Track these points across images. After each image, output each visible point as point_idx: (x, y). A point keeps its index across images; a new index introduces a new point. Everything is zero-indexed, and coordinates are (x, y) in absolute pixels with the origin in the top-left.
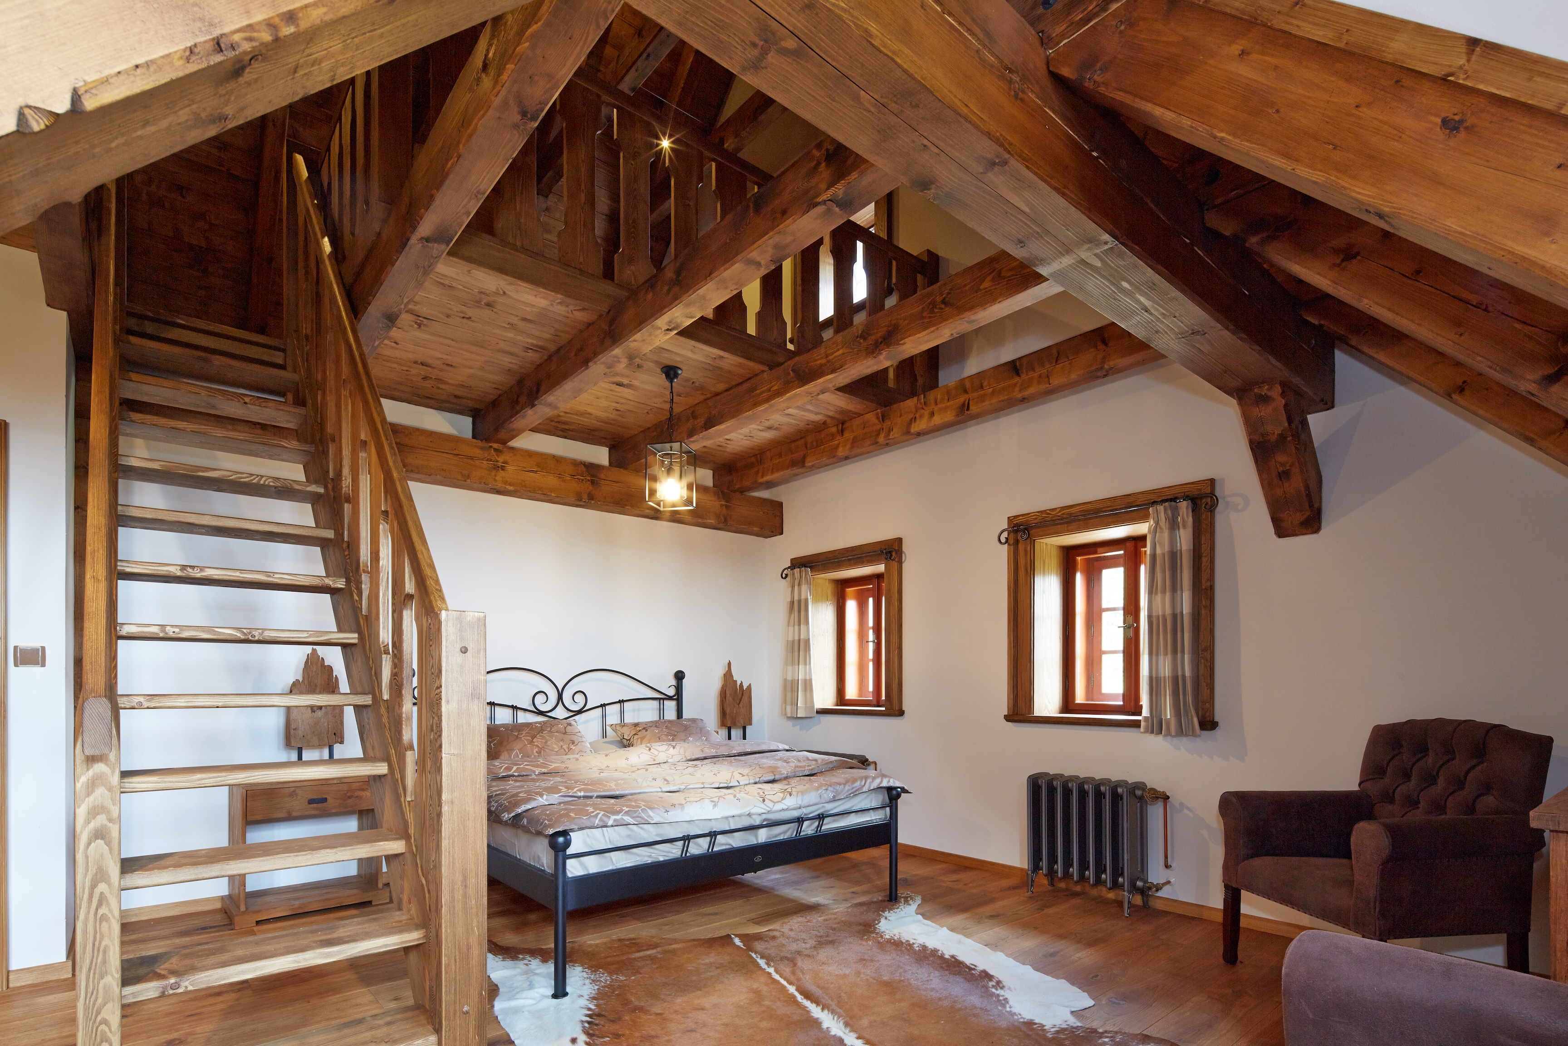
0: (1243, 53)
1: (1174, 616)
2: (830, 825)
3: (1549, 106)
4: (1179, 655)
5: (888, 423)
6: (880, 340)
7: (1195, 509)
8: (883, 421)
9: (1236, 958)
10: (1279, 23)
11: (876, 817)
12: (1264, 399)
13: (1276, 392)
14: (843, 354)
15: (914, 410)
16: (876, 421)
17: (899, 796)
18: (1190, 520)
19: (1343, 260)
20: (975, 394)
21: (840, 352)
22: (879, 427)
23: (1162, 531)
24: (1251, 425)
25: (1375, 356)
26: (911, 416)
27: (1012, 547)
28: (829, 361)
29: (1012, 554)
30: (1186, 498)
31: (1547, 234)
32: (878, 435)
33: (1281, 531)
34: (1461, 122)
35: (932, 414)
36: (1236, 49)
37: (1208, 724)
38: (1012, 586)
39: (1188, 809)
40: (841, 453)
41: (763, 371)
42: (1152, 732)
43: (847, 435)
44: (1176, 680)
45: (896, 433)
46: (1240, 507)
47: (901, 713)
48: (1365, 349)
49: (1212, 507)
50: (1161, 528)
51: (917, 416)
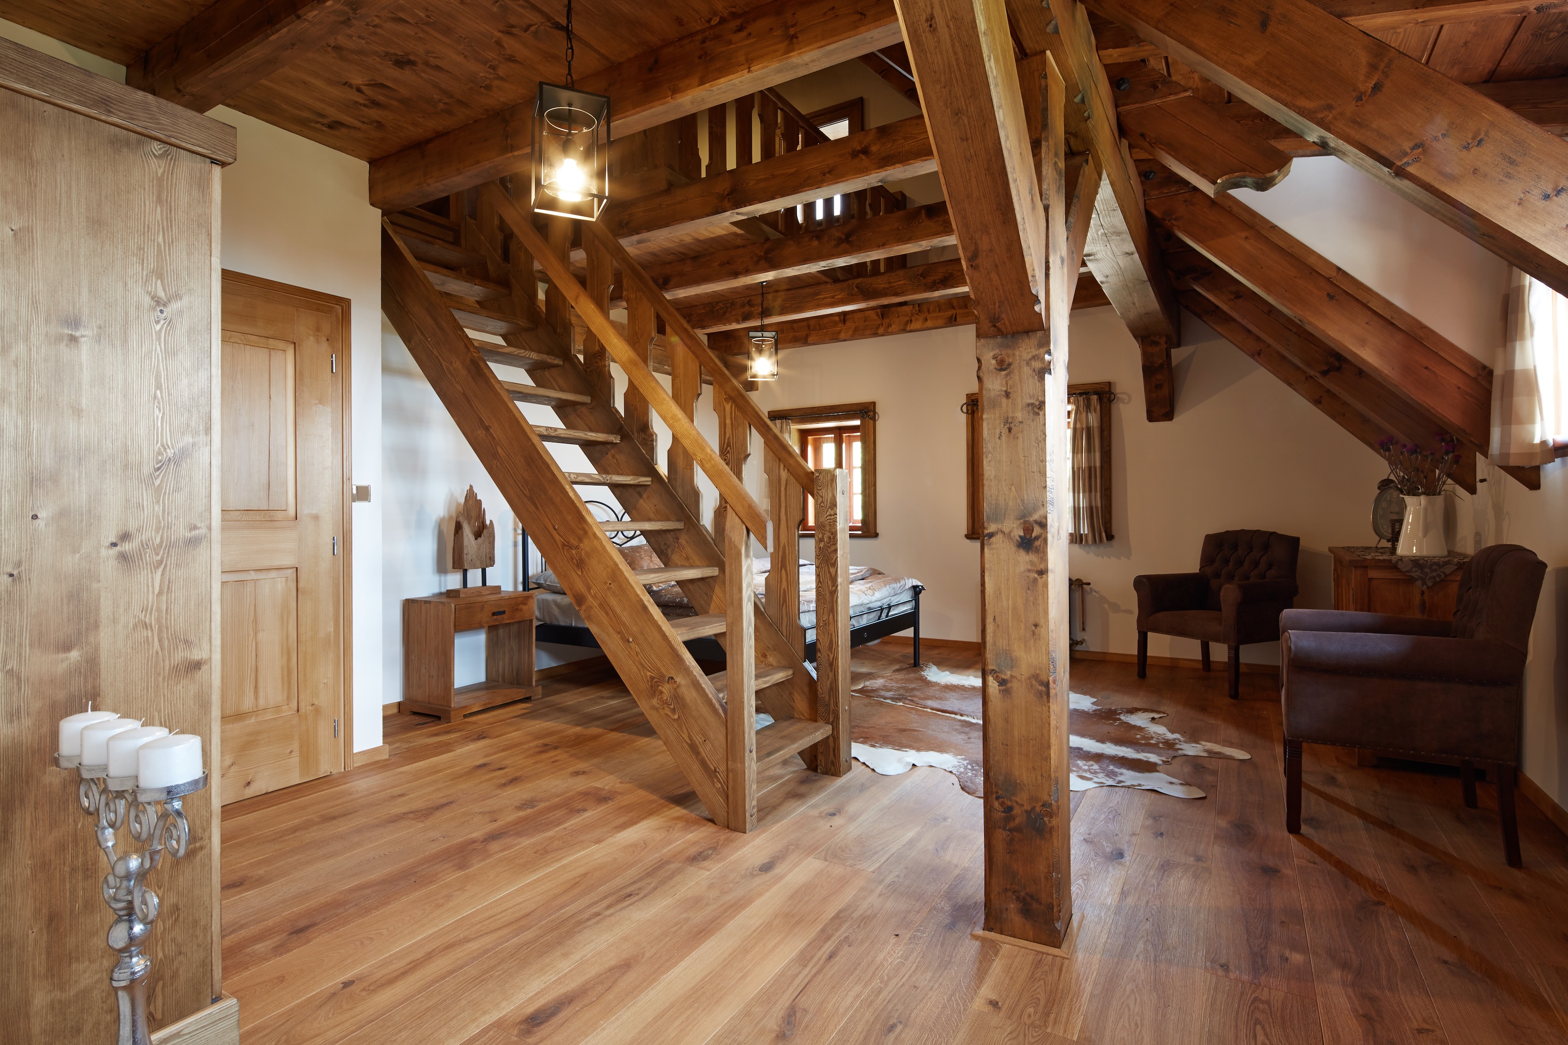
0: (1246, 238)
1: (1090, 468)
2: (894, 612)
3: (1364, 301)
4: (1093, 493)
5: (886, 321)
6: (937, 281)
7: (1100, 399)
8: (883, 318)
9: (1145, 674)
10: (1264, 232)
11: (907, 608)
12: (1155, 343)
13: (1163, 340)
14: (905, 284)
15: (910, 314)
16: (876, 317)
17: (920, 592)
18: (1098, 408)
19: (1235, 298)
20: (962, 311)
21: (902, 282)
22: (880, 322)
23: (1081, 413)
24: (1145, 355)
25: (1216, 328)
26: (907, 319)
27: (970, 416)
28: (892, 287)
29: (970, 420)
30: (1095, 393)
31: (1363, 346)
32: (878, 328)
33: (1151, 417)
34: (1334, 296)
35: (926, 320)
36: (1244, 235)
37: (1110, 537)
38: (971, 443)
39: (1096, 592)
40: (842, 335)
41: (827, 282)
42: (1076, 543)
43: (848, 324)
44: (1091, 509)
45: (894, 327)
46: (1126, 401)
47: (876, 535)
48: (1211, 324)
49: (1110, 401)
50: (1080, 411)
51: (913, 319)
